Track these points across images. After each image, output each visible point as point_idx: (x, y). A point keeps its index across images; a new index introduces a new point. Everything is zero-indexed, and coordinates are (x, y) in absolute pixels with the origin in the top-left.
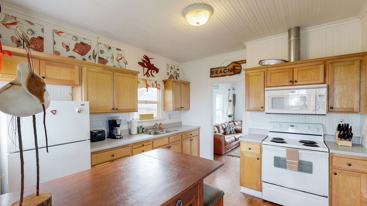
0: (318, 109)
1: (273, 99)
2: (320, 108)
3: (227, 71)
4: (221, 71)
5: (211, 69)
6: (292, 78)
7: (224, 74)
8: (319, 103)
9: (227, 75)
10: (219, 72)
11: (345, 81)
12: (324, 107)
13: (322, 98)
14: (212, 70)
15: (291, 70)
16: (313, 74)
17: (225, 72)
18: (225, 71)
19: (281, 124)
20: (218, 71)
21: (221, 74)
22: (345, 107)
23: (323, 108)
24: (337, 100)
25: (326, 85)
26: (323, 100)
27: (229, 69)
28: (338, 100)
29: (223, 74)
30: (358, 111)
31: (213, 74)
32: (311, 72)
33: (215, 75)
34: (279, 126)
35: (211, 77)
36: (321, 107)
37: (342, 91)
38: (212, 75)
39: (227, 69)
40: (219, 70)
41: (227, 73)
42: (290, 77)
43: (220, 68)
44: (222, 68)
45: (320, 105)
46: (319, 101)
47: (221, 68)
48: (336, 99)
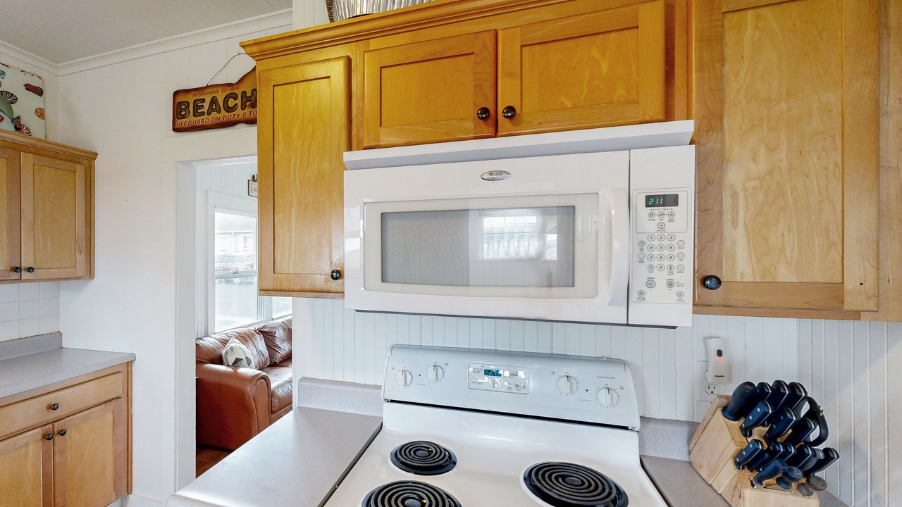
0: (641, 293)
1: (391, 224)
2: (651, 283)
3: (239, 101)
4: (214, 101)
5: (176, 94)
6: (491, 94)
7: (227, 114)
8: (646, 252)
9: (240, 122)
10: (206, 105)
11: (784, 106)
12: (676, 277)
13: (666, 218)
14: (180, 99)
15: (484, 43)
16: (604, 68)
17: (229, 109)
18: (231, 103)
19: (441, 359)
20: (203, 100)
21: (214, 114)
22: (785, 274)
23: (670, 284)
24: (741, 228)
25: (685, 127)
26: (670, 228)
27: (244, 93)
28: (746, 227)
29: (224, 115)
30: (871, 305)
31: (183, 117)
32: (595, 54)
33: (191, 120)
34: (431, 372)
35: (175, 130)
36: (661, 278)
37: (770, 172)
38: (181, 123)
39: (239, 92)
40: (208, 99)
41: (239, 111)
42: (478, 87)
43: (211, 90)
44: (220, 89)
45: (656, 263)
46: (651, 237)
47: (215, 89)
48: (735, 225)
